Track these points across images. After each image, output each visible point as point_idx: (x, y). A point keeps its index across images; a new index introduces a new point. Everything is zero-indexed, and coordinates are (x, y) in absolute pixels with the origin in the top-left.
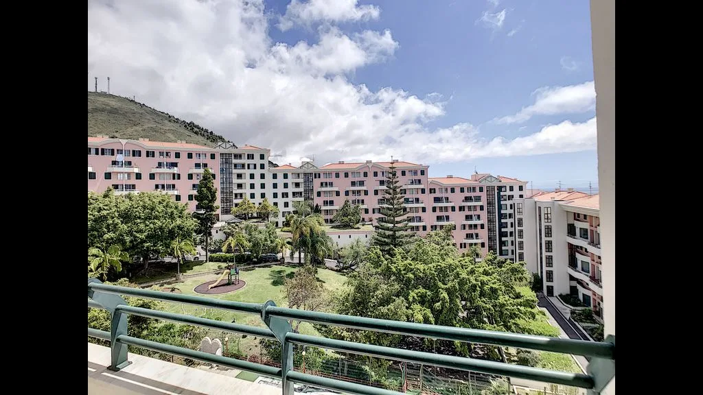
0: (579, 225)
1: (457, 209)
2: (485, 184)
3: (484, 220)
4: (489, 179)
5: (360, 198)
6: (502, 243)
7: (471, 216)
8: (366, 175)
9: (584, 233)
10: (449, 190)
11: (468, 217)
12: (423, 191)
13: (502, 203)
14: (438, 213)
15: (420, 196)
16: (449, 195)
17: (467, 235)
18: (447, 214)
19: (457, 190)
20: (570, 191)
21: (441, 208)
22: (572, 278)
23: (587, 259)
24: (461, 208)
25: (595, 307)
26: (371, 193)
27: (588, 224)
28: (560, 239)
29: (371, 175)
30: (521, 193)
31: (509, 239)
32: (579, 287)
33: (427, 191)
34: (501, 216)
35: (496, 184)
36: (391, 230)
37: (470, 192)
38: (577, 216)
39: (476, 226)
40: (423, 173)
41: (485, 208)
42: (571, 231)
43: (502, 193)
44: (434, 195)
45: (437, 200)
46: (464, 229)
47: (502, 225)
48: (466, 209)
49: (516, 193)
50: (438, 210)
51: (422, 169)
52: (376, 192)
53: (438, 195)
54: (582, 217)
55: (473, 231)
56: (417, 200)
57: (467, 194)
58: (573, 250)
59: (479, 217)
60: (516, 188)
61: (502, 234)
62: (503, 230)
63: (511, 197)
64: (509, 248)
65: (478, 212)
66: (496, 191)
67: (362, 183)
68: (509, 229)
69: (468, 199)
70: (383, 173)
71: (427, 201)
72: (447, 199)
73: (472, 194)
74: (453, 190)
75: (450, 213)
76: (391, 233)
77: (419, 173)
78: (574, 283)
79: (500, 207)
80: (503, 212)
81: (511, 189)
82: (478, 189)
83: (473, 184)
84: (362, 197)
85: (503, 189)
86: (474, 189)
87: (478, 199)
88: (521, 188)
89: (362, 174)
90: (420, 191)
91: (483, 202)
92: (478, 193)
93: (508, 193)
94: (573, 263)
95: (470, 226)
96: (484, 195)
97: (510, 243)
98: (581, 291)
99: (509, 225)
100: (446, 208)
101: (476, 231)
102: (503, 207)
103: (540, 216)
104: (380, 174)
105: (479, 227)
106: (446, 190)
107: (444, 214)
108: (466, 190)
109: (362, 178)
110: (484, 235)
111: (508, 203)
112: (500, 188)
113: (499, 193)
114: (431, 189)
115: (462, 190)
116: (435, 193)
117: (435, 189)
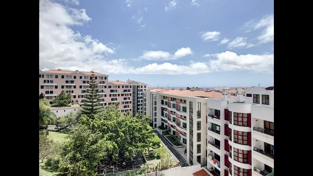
0: (165, 100)
1: (120, 95)
2: (132, 85)
3: (131, 100)
4: (134, 83)
5: (71, 90)
6: (138, 109)
8: (75, 77)
9: (166, 103)
10: (117, 87)
11: (125, 99)
12: (105, 87)
13: (138, 92)
14: (112, 97)
15: (104, 89)
16: (117, 89)
17: (124, 106)
18: (116, 97)
19: (121, 87)
20: (162, 88)
21: (113, 95)
22: (162, 120)
23: (167, 112)
24: (122, 95)
25: (169, 129)
26: (78, 87)
27: (168, 100)
28: (159, 106)
29: (78, 78)
30: (145, 89)
31: (140, 107)
32: (164, 123)
33: (107, 87)
34: (138, 98)
35: (136, 85)
36: (91, 106)
37: (126, 88)
38: (164, 97)
39: (128, 102)
40: (106, 78)
41: (132, 94)
42: (162, 102)
43: (138, 89)
44: (110, 89)
45: (112, 91)
46: (123, 104)
47: (138, 101)
48: (124, 95)
49: (143, 88)
50: (112, 96)
51: (105, 76)
52: (81, 87)
53: (112, 89)
54: (166, 97)
55: (127, 105)
56: (102, 91)
57: (125, 89)
58: (163, 109)
59: (129, 98)
60: (143, 87)
61: (138, 105)
62: (138, 103)
63: (142, 90)
64: (140, 110)
65: (129, 96)
66: (136, 88)
67: (72, 82)
68: (140, 103)
69: (125, 91)
70: (85, 77)
71: (107, 91)
72: (116, 91)
73: (127, 89)
74: (119, 87)
75: (117, 97)
76: (90, 107)
77: (104, 78)
78: (163, 122)
79: (137, 95)
80: (138, 96)
81: (142, 87)
82: (129, 87)
83: (127, 84)
84: (72, 89)
85: (139, 87)
86: (128, 86)
87: (129, 91)
88: (145, 87)
89: (73, 77)
90: (104, 87)
91: (131, 92)
92: (129, 88)
93: (141, 88)
94: (163, 115)
95: (126, 102)
96: (131, 89)
97: (141, 109)
98: (165, 124)
99: (141, 101)
100: (116, 95)
101: (128, 104)
102: (139, 94)
103: (153, 97)
104: (83, 78)
105: (129, 103)
106: (116, 87)
107: (115, 97)
109: (73, 79)
110: (131, 105)
111: (141, 92)
112: (138, 87)
113: (137, 89)
114: (109, 86)
115: (123, 87)
116: (111, 88)
117: (111, 86)
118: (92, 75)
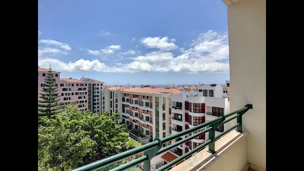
0: (126, 98)
1: (75, 94)
2: (88, 83)
3: (87, 99)
4: (90, 81)
6: (94, 108)
7: (81, 97)
9: (128, 100)
10: (71, 85)
11: (80, 98)
13: (94, 91)
14: (65, 96)
16: (71, 87)
17: (79, 106)
18: (69, 96)
19: (75, 85)
20: (121, 86)
21: (66, 94)
22: (123, 116)
23: (128, 109)
24: (77, 94)
25: (130, 124)
27: (129, 97)
28: (120, 103)
30: (102, 87)
31: (96, 106)
32: (125, 119)
33: (59, 85)
34: (94, 96)
35: (92, 83)
36: (48, 106)
37: (81, 86)
38: (125, 95)
39: (83, 101)
40: (56, 75)
41: (88, 93)
42: (123, 100)
43: (94, 87)
45: (64, 90)
46: (78, 103)
47: (94, 100)
48: (79, 94)
49: (100, 87)
50: (64, 95)
51: (56, 73)
53: (65, 87)
54: (127, 95)
55: (82, 104)
57: (79, 87)
58: (124, 106)
59: (84, 97)
60: (100, 85)
61: (94, 104)
62: (94, 102)
63: (98, 89)
64: (96, 109)
65: (85, 95)
66: (92, 86)
68: (97, 102)
69: (80, 89)
71: (59, 91)
72: (70, 89)
73: (82, 87)
74: (73, 85)
75: (71, 96)
77: (54, 75)
78: (124, 118)
79: (93, 93)
80: (94, 94)
81: (98, 85)
82: (84, 85)
83: (82, 82)
85: (95, 85)
86: (83, 85)
87: (85, 89)
88: (102, 85)
91: (87, 91)
92: (84, 87)
93: (97, 87)
94: (124, 111)
95: (81, 102)
96: (87, 87)
97: (97, 107)
98: (126, 120)
99: (97, 100)
100: (69, 93)
101: (83, 104)
102: (95, 93)
103: (113, 95)
105: (84, 102)
106: (69, 85)
107: (68, 96)
108: (79, 85)
110: (87, 105)
111: (97, 91)
112: (94, 85)
113: (93, 87)
114: (61, 84)
115: (77, 85)
116: (63, 86)
117: (63, 84)
118: (49, 72)
